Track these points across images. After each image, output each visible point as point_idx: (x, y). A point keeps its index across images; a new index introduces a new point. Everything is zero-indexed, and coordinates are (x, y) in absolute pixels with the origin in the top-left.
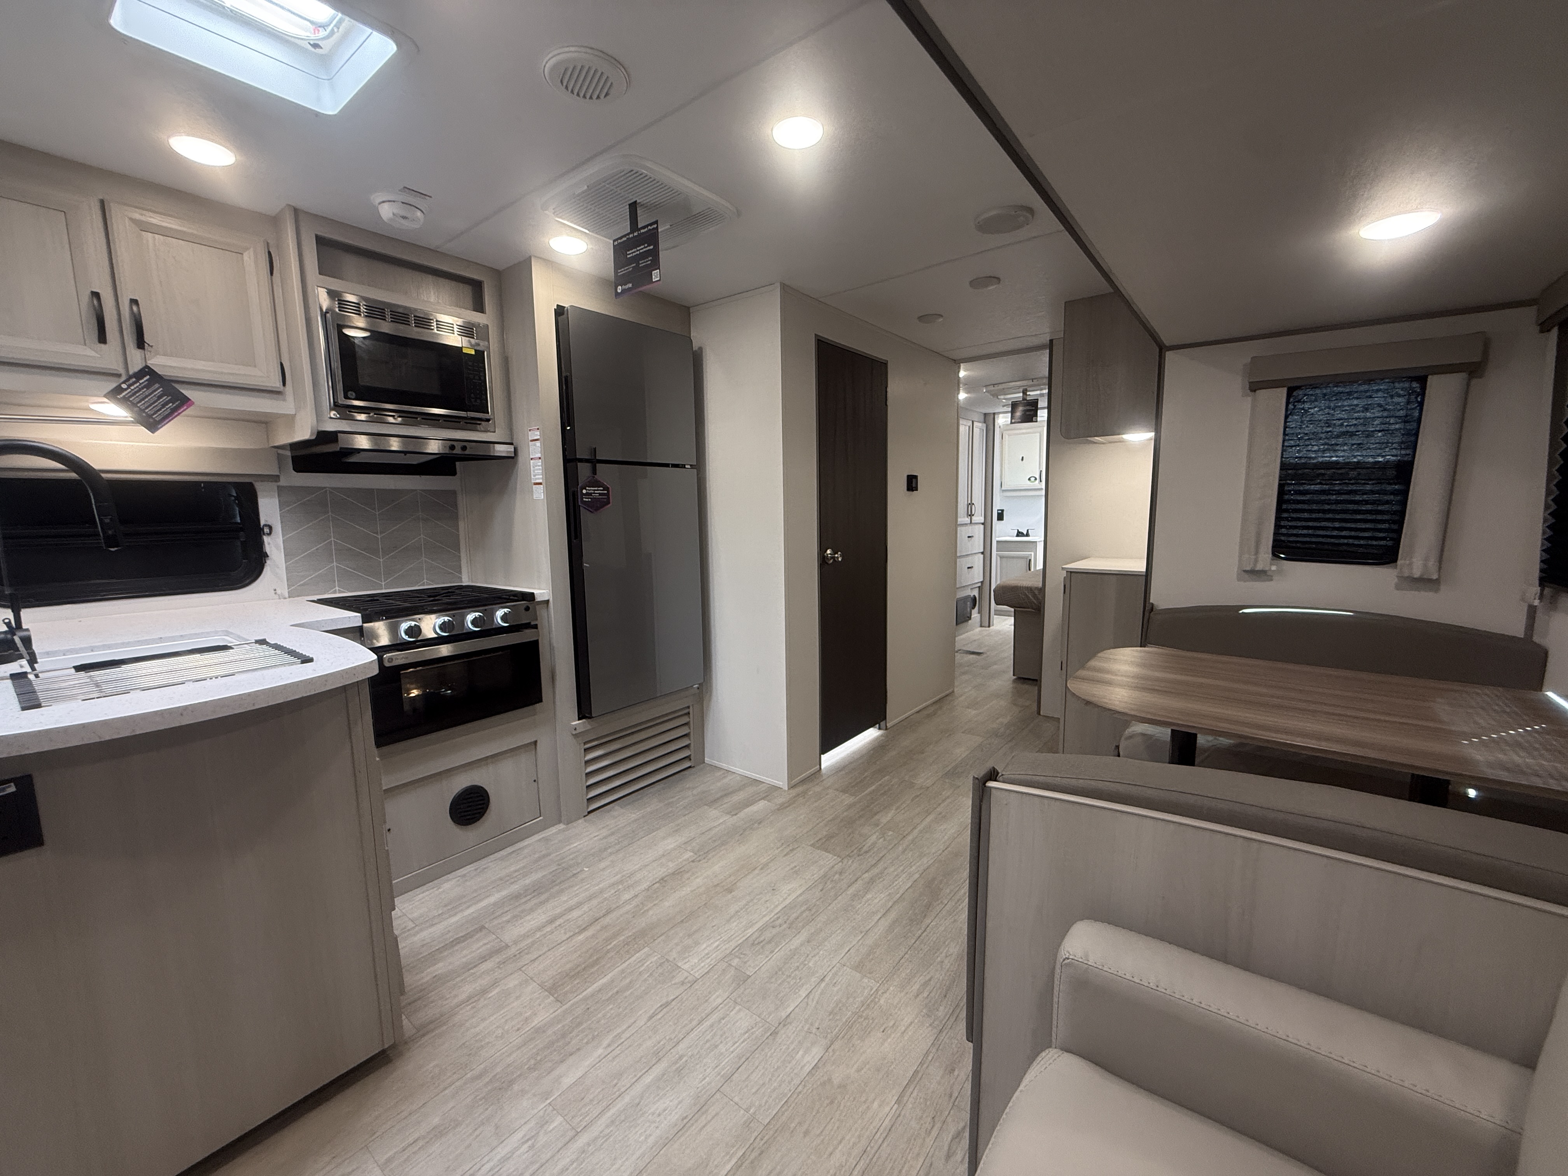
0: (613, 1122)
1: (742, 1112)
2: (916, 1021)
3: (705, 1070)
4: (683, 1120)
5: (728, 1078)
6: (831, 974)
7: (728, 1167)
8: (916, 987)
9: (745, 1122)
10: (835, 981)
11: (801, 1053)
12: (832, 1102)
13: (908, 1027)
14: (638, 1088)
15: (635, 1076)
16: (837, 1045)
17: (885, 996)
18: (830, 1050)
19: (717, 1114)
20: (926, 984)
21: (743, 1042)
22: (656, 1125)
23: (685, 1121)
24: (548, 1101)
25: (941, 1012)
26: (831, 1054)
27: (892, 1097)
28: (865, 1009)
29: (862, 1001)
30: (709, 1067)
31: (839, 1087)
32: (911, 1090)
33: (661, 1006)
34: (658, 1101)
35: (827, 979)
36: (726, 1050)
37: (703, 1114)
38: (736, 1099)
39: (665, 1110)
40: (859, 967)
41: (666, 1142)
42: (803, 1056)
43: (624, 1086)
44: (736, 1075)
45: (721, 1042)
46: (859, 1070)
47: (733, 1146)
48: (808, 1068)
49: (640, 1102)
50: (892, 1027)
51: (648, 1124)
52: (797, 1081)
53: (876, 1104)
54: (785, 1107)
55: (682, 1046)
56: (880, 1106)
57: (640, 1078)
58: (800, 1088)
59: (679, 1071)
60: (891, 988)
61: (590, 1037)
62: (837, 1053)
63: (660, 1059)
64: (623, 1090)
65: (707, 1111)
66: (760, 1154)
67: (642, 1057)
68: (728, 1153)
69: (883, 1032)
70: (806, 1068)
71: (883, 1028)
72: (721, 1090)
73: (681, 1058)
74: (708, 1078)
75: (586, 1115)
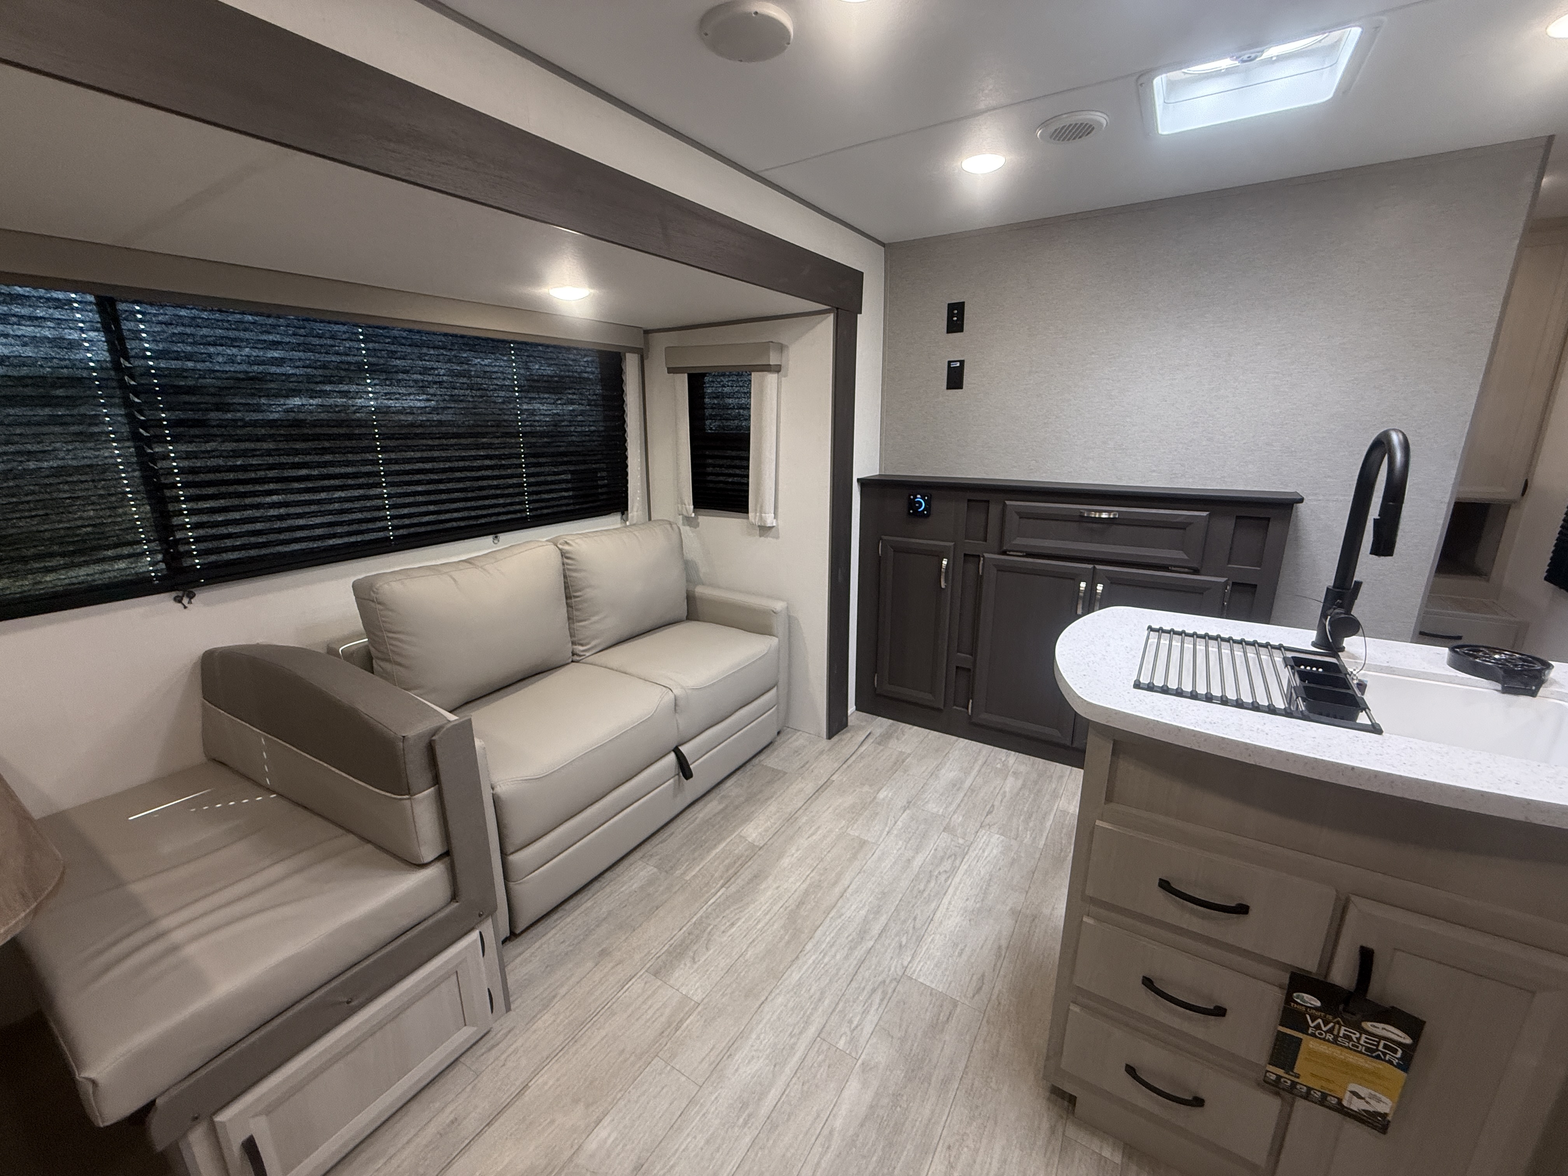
0: (792, 1048)
1: (678, 1066)
3: (716, 1109)
4: (731, 1055)
5: (692, 1102)
7: (688, 1021)
9: (674, 1058)
14: (781, 1082)
15: (787, 1095)
16: (567, 1155)
18: (576, 1147)
19: (701, 1063)
21: (677, 1150)
22: (753, 1048)
23: (728, 1053)
24: (860, 1061)
26: (576, 1141)
30: (713, 1113)
31: (579, 1100)
32: (508, 1100)
34: (757, 1071)
36: (695, 1137)
37: (714, 1062)
38: (683, 1079)
39: (749, 1062)
41: (742, 1035)
42: (609, 1135)
43: (795, 1084)
44: (684, 1105)
45: (702, 1149)
46: (553, 1121)
47: (685, 1037)
48: (608, 1119)
49: (774, 1069)
51: (761, 1047)
52: (622, 1103)
53: (551, 1083)
54: (637, 1074)
55: (748, 1140)
56: (545, 1085)
57: (783, 1094)
58: (619, 1096)
59: (745, 1105)
61: (858, 1144)
62: (570, 1143)
63: (768, 1118)
64: (794, 1080)
65: (710, 1065)
66: (663, 1032)
67: (788, 1120)
68: (689, 1031)
72: (698, 1088)
73: (746, 1123)
74: (713, 1098)
75: (818, 1053)
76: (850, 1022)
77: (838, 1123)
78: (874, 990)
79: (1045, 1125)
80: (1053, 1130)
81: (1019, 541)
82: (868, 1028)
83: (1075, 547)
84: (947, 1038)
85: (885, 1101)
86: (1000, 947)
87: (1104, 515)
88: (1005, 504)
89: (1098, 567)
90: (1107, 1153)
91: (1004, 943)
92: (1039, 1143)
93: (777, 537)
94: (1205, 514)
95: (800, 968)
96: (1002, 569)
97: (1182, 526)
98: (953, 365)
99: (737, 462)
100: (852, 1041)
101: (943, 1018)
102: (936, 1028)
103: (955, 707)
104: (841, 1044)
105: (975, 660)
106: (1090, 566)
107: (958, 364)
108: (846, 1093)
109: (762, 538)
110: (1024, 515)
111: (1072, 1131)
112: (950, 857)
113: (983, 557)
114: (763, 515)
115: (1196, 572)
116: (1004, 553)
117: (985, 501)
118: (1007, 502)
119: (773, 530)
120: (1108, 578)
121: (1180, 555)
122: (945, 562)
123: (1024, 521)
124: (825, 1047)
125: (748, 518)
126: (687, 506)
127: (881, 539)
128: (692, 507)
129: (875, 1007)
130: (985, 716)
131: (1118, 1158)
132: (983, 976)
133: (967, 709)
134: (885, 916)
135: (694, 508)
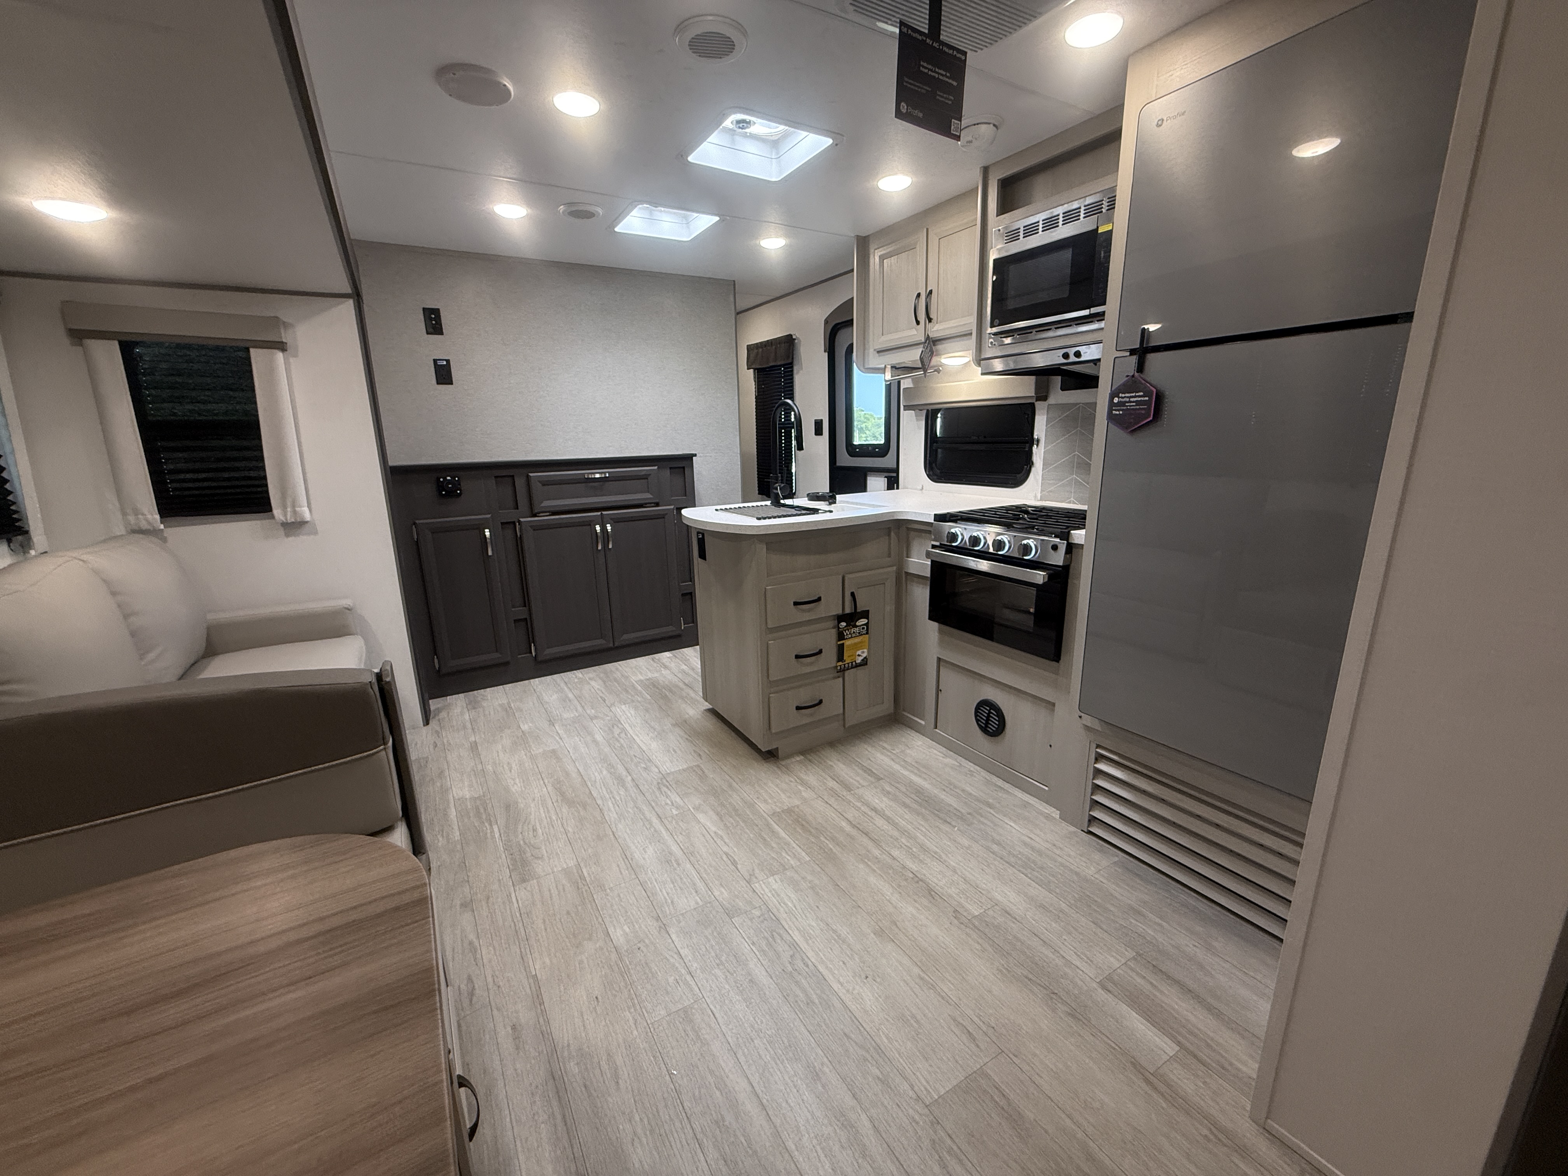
0: (656, 831)
1: (612, 885)
2: (583, 1035)
3: (657, 874)
4: (632, 858)
5: (642, 884)
6: (692, 983)
8: (619, 1061)
9: (604, 886)
10: (681, 984)
11: (627, 930)
12: (574, 934)
13: (583, 1021)
15: (680, 843)
16: (614, 956)
17: (631, 1022)
18: (614, 950)
19: (622, 873)
20: (616, 1076)
22: (638, 848)
23: (629, 859)
24: (691, 809)
25: (573, 1067)
26: (610, 949)
27: (542, 975)
28: (630, 995)
29: (640, 995)
30: (658, 876)
31: (580, 943)
32: (533, 989)
33: (734, 860)
34: (653, 851)
35: (689, 978)
37: (628, 868)
38: (623, 885)
39: (646, 852)
40: (686, 1014)
42: (624, 930)
44: (642, 889)
46: (581, 962)
47: (593, 877)
48: (611, 930)
49: (659, 842)
50: (595, 1008)
51: (641, 844)
53: (547, 961)
54: (595, 908)
55: (688, 866)
56: (544, 963)
57: (678, 844)
58: (600, 920)
59: (669, 862)
60: (635, 1032)
61: (730, 826)
62: (607, 954)
63: (684, 854)
64: (675, 838)
65: (628, 870)
66: (579, 887)
67: (693, 847)
68: (591, 874)
69: (597, 998)
70: (612, 928)
71: (600, 1000)
72: (636, 878)
74: (650, 874)
75: (671, 822)
76: (667, 804)
77: (714, 829)
78: (659, 789)
79: (775, 768)
80: (778, 767)
81: (546, 503)
82: (678, 799)
83: (587, 502)
84: (711, 776)
85: (719, 809)
86: (687, 739)
87: (597, 476)
88: (528, 476)
89: (604, 513)
90: (798, 759)
91: (686, 736)
92: (780, 773)
93: (316, 533)
94: (656, 468)
95: (609, 810)
96: (537, 528)
97: (645, 477)
98: (440, 363)
99: (247, 454)
100: (677, 808)
101: (700, 772)
102: (703, 777)
103: (520, 656)
104: (675, 812)
105: (530, 610)
106: (599, 513)
107: (445, 363)
108: (702, 820)
109: (291, 539)
110: (546, 483)
111: (783, 763)
112: (613, 727)
113: (519, 522)
114: (297, 509)
115: (657, 505)
116: (535, 515)
117: (510, 476)
118: (531, 474)
119: (307, 526)
120: (611, 519)
121: (649, 496)
122: (487, 533)
123: (546, 487)
124: (670, 819)
125: (273, 517)
126: (149, 517)
127: (415, 524)
128: (158, 517)
129: (669, 792)
130: (548, 651)
131: (802, 757)
132: (694, 751)
133: (531, 653)
134: (619, 766)
135: (161, 517)
